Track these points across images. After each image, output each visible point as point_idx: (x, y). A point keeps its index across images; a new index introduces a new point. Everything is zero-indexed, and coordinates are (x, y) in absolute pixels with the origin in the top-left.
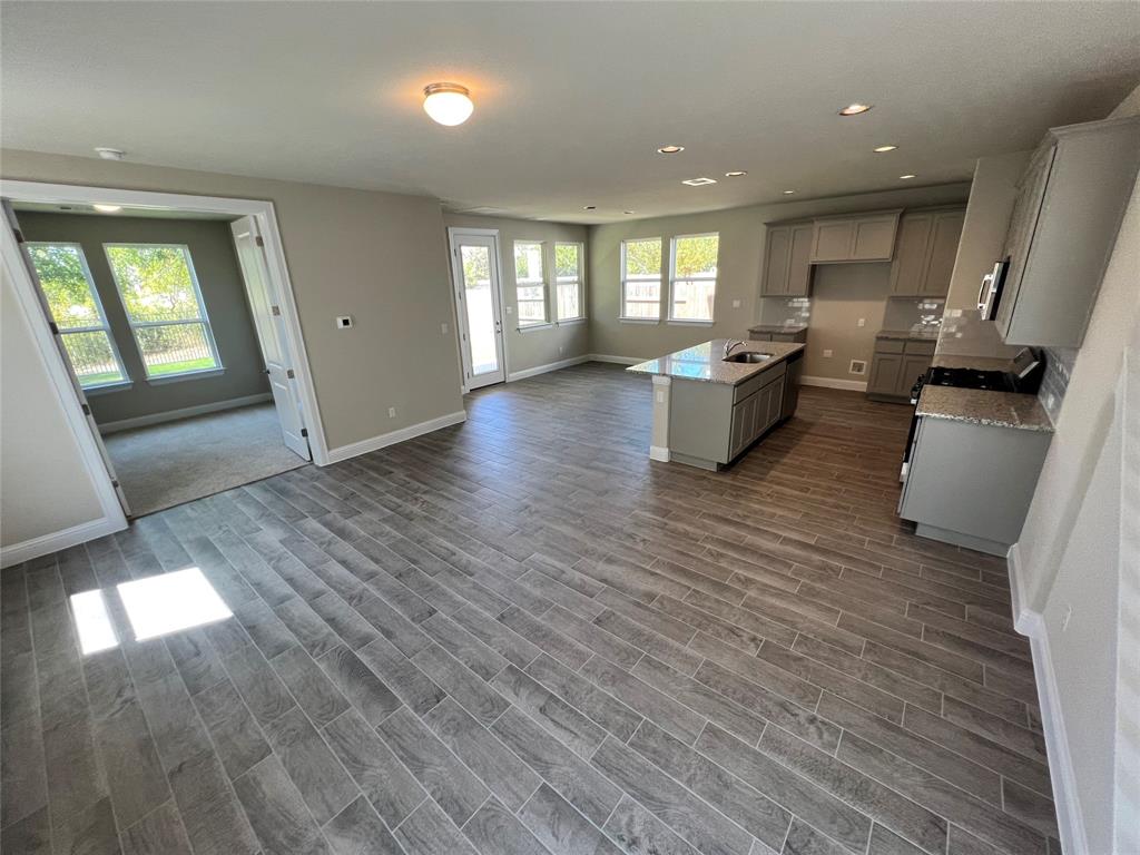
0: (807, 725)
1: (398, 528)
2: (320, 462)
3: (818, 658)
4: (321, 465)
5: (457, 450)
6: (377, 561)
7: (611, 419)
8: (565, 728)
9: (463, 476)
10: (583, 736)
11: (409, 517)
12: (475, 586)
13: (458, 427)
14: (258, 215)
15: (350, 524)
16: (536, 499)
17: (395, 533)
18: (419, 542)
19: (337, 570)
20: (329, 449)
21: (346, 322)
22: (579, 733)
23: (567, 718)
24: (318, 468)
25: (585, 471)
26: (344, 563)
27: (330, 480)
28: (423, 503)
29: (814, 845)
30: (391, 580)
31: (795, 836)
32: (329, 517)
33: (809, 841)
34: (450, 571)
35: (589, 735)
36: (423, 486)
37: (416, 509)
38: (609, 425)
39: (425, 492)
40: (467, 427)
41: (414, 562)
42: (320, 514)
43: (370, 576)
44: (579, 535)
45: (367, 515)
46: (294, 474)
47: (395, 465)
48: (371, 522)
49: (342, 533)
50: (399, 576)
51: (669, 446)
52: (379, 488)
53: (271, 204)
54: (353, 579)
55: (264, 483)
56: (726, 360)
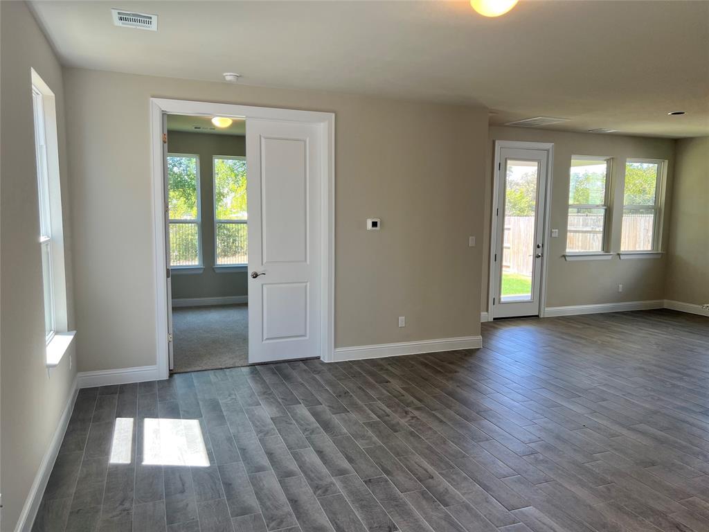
1: (380, 434)
4: (327, 361)
5: (462, 374)
6: (350, 460)
7: (681, 379)
9: (465, 402)
11: (394, 428)
12: (447, 518)
13: (470, 353)
15: (336, 420)
16: (548, 448)
17: (375, 439)
18: (398, 454)
19: (312, 458)
20: (336, 347)
21: (375, 224)
24: (323, 363)
25: (625, 432)
26: (320, 453)
27: (329, 376)
28: (413, 418)
30: (359, 482)
32: (319, 408)
34: (423, 493)
36: (416, 401)
37: (403, 422)
38: (674, 385)
39: (418, 409)
40: (478, 354)
41: (388, 472)
42: (312, 403)
43: (341, 472)
44: (599, 505)
45: (354, 416)
46: (301, 364)
47: (393, 376)
48: (356, 423)
49: (327, 426)
50: (368, 482)
52: (371, 393)
54: (324, 470)
55: (273, 366)
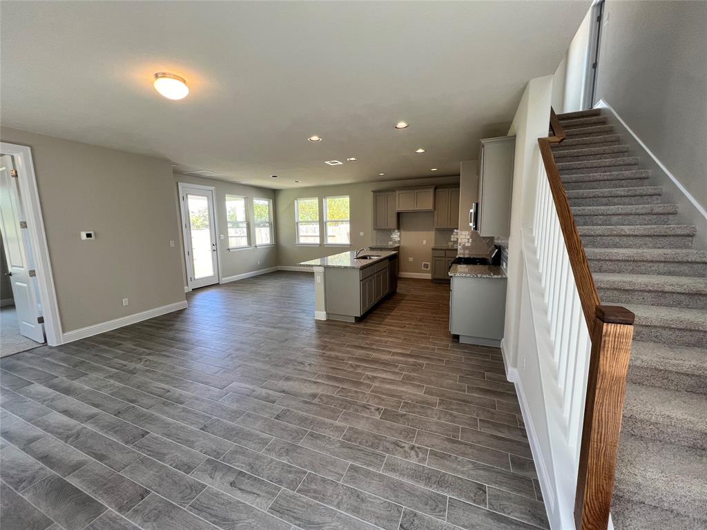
0: (409, 451)
1: (121, 380)
2: (52, 342)
3: (414, 413)
4: (55, 345)
5: (178, 325)
6: (97, 406)
7: (291, 300)
8: (250, 492)
9: (183, 341)
10: (264, 494)
11: (133, 372)
12: (184, 410)
13: (181, 312)
14: (15, 155)
15: (76, 383)
16: (238, 350)
17: (117, 384)
18: (139, 387)
19: (57, 418)
20: (64, 331)
21: (89, 235)
22: (260, 493)
23: (252, 485)
24: (51, 347)
25: (272, 330)
26: (66, 412)
27: (63, 354)
28: (146, 361)
29: (416, 522)
30: (110, 418)
31: (405, 519)
32: (56, 381)
33: (414, 520)
34: (164, 404)
35: (268, 493)
36: (146, 350)
37: (139, 366)
38: (289, 303)
39: (149, 354)
40: (186, 311)
41: (133, 401)
42: (48, 381)
43: (91, 418)
44: (267, 367)
45: (94, 375)
46: (28, 354)
47: (125, 339)
48: (97, 379)
49: (67, 391)
50: (118, 413)
51: (326, 311)
52: (108, 356)
53: (29, 149)
54: (73, 422)
56: (357, 258)
